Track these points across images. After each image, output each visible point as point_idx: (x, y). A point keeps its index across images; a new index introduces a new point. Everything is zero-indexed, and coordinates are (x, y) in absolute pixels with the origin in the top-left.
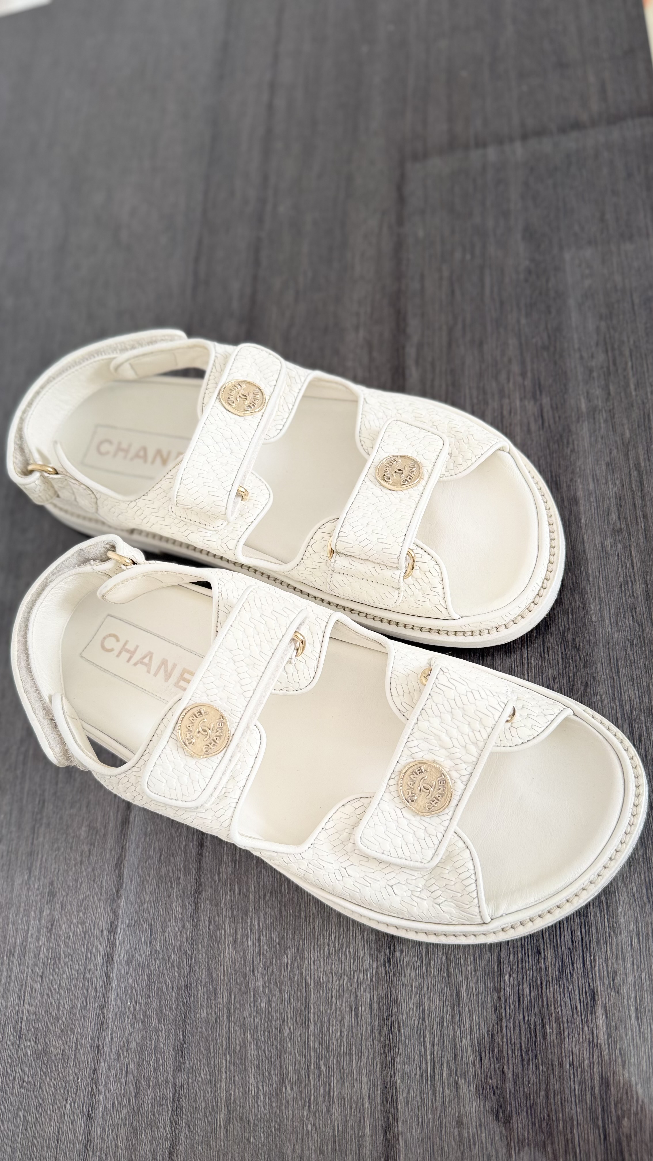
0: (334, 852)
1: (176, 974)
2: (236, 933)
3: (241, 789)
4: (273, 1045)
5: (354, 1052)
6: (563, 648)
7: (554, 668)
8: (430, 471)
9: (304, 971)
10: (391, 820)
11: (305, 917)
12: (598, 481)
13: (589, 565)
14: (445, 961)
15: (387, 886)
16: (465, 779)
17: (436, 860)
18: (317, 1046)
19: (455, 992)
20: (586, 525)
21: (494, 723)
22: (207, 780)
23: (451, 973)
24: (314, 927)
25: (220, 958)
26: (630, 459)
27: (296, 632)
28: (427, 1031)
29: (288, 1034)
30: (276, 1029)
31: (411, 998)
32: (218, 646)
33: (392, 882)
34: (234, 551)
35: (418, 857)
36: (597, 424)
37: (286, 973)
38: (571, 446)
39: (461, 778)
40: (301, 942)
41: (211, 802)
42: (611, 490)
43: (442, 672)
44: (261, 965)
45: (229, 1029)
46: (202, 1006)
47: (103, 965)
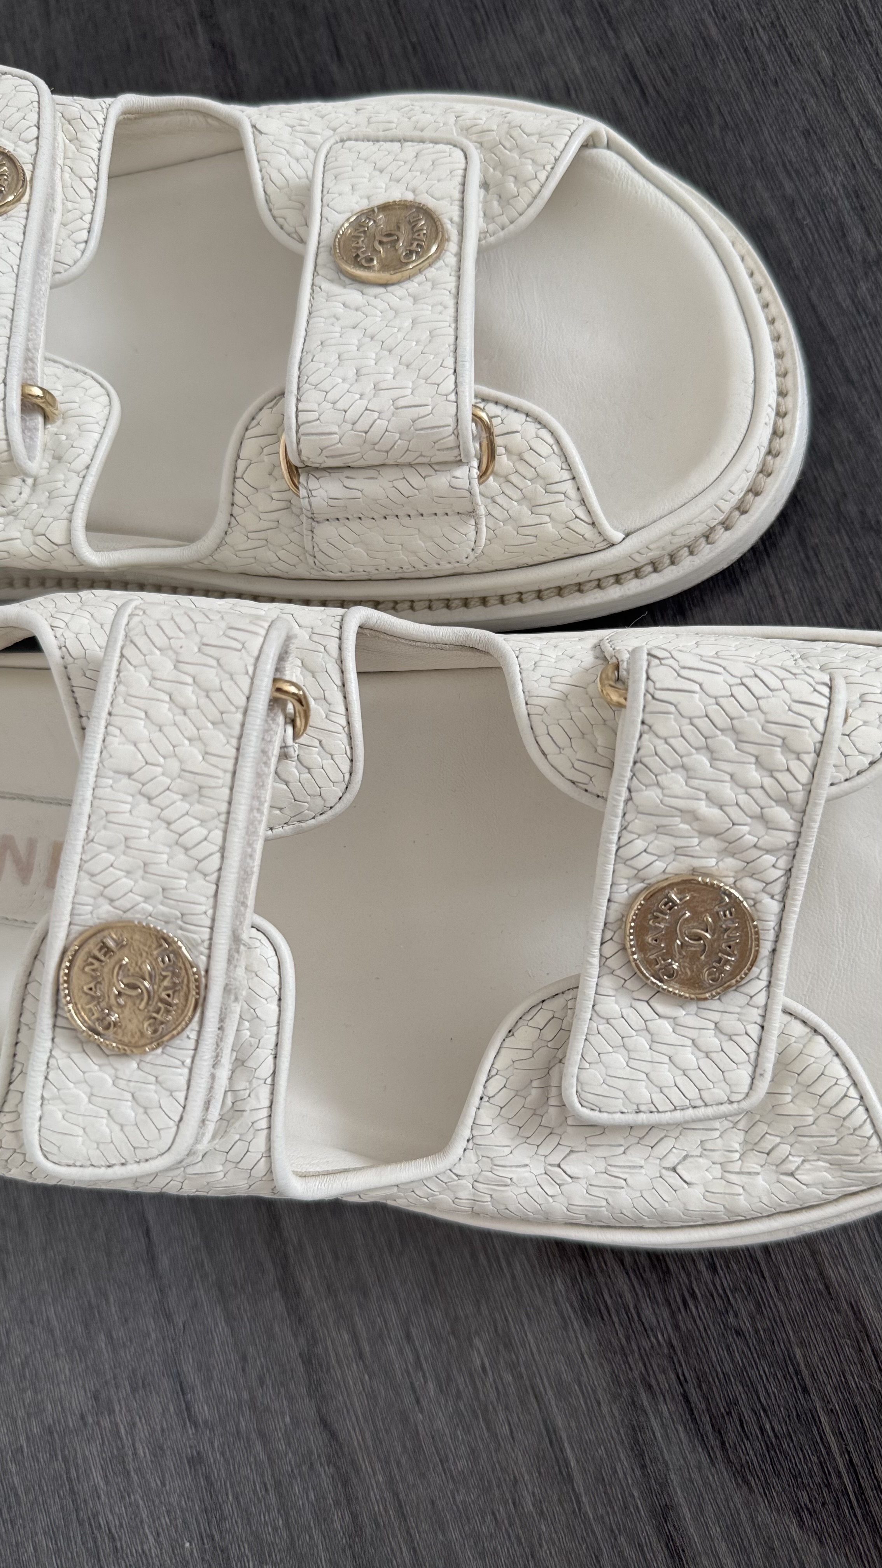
0: (524, 1140)
1: (262, 1456)
2: (355, 1338)
3: (269, 1081)
4: (509, 1537)
5: (682, 1500)
6: (846, 538)
7: (841, 585)
8: (456, 219)
9: (523, 1370)
10: (634, 1033)
11: (489, 1261)
12: (797, 172)
13: (841, 350)
14: (810, 1259)
15: (664, 1172)
16: (777, 888)
17: (763, 1086)
18: (601, 1511)
19: (850, 1313)
20: (806, 270)
21: (818, 737)
22: (181, 1096)
23: (830, 1278)
24: (513, 1277)
25: (341, 1398)
26: (850, 109)
27: (275, 680)
28: (819, 1410)
29: (533, 1505)
30: (506, 1503)
31: (764, 1356)
32: (93, 773)
33: (672, 1160)
34: (67, 547)
35: (720, 1093)
36: (756, 59)
37: (488, 1385)
38: (717, 118)
39: (769, 888)
40: (497, 1315)
41: (208, 1136)
42: (831, 183)
43: (657, 661)
44: (431, 1386)
45: (408, 1532)
46: (337, 1503)
47: (107, 1483)
